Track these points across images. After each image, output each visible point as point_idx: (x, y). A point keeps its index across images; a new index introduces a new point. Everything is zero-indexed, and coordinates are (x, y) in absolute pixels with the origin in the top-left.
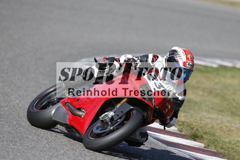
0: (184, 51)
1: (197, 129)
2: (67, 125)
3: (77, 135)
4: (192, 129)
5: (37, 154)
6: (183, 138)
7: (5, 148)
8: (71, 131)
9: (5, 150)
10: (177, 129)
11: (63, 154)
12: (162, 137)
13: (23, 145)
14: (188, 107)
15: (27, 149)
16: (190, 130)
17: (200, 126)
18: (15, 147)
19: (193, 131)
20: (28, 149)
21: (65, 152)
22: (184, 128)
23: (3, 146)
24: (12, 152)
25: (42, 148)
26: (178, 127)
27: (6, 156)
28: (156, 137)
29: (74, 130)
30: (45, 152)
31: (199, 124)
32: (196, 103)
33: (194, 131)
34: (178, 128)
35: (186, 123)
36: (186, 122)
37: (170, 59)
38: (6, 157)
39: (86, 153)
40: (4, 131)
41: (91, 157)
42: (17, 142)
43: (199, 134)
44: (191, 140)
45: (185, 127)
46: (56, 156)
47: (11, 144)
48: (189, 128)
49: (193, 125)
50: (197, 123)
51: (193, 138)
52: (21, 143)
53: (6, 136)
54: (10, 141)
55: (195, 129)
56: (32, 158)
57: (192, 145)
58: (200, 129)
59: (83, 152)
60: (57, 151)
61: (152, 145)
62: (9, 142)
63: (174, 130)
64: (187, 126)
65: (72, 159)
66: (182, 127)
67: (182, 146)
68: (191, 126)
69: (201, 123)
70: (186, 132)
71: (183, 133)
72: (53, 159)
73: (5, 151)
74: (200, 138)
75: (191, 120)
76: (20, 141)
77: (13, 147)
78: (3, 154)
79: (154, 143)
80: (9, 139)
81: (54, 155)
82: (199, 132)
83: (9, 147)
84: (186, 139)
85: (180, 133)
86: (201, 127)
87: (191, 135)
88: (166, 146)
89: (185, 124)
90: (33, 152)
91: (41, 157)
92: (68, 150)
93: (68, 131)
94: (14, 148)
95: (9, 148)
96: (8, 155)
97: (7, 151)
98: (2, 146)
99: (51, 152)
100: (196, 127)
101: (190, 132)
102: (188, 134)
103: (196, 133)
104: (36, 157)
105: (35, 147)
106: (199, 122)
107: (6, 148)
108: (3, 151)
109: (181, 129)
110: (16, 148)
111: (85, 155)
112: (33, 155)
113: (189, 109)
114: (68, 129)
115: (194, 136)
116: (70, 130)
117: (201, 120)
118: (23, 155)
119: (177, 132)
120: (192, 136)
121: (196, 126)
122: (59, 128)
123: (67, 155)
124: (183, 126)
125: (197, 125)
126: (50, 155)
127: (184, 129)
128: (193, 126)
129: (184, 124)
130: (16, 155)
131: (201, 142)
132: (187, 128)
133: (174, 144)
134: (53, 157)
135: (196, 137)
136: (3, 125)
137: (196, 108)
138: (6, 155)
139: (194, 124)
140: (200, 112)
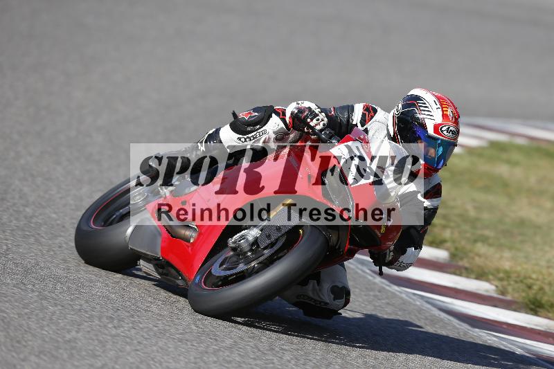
0: (438, 98)
1: (541, 289)
2: (158, 259)
3: (180, 282)
4: (530, 287)
5: (169, 347)
6: (509, 310)
7: (96, 335)
8: (167, 275)
9: (98, 340)
10: (493, 287)
11: (230, 348)
12: (461, 306)
13: (139, 326)
14: (520, 238)
15: (148, 337)
16: (523, 291)
17: (546, 281)
18: (119, 331)
19: (532, 293)
20: (149, 335)
21: (235, 342)
22: (509, 285)
23: (92, 330)
24: (114, 342)
25: (181, 334)
26: (497, 283)
27: (98, 353)
28: (446, 307)
29: (173, 271)
30: (189, 343)
31: (546, 277)
32: (538, 227)
33: (534, 292)
34: (497, 286)
35: (516, 275)
36: (516, 272)
37: (404, 117)
38: (100, 356)
39: (283, 345)
40: (93, 295)
41: (295, 353)
42: (123, 321)
43: (545, 299)
44: (527, 313)
45: (512, 283)
46: (215, 352)
47: (110, 326)
48: (522, 286)
49: (530, 278)
50: (541, 273)
51: (532, 310)
52: (133, 322)
53: (98, 307)
54: (108, 318)
55: (535, 287)
56: (158, 358)
57: (528, 324)
58: (547, 288)
59: (278, 343)
60: (216, 340)
61: (437, 326)
62: (104, 320)
63: (487, 291)
64: (516, 282)
65: (251, 358)
66: (505, 283)
67: (505, 326)
68: (525, 281)
69: (550, 274)
70: (516, 295)
71: (509, 298)
72: (208, 358)
73: (96, 341)
74: (549, 308)
75: (525, 266)
76: (131, 319)
77: (114, 332)
78: (91, 348)
79: (442, 320)
80: (106, 314)
81: (210, 350)
82: (545, 293)
83: (106, 332)
84: (515, 310)
85: (501, 297)
86: (550, 284)
87: (526, 301)
88: (469, 328)
89: (514, 275)
90: (160, 344)
91: (179, 355)
92: (241, 338)
93: (159, 274)
94: (118, 335)
95: (106, 334)
96: (104, 352)
97: (100, 342)
98: (89, 329)
99: (202, 343)
100: (538, 283)
101: (524, 294)
102: (520, 300)
103: (538, 297)
104: (168, 355)
105: (165, 330)
106: (544, 271)
107: (99, 334)
108: (91, 341)
109: (503, 286)
110: (122, 334)
111: (282, 349)
112: (160, 350)
113: (522, 242)
114: (161, 270)
115: (534, 304)
116: (164, 271)
117: (548, 267)
118: (138, 350)
119: (495, 295)
120: (529, 303)
121: (537, 280)
122: (144, 269)
123: (241, 350)
124: (508, 281)
125: (540, 277)
126: (199, 349)
127: (510, 289)
128: (531, 281)
129: (509, 277)
130: (121, 351)
131: (549, 318)
132: (516, 286)
133: (487, 323)
134: (207, 355)
135: (539, 307)
136: (91, 281)
137: (538, 239)
138: (97, 350)
139: (534, 276)
140: (547, 248)
